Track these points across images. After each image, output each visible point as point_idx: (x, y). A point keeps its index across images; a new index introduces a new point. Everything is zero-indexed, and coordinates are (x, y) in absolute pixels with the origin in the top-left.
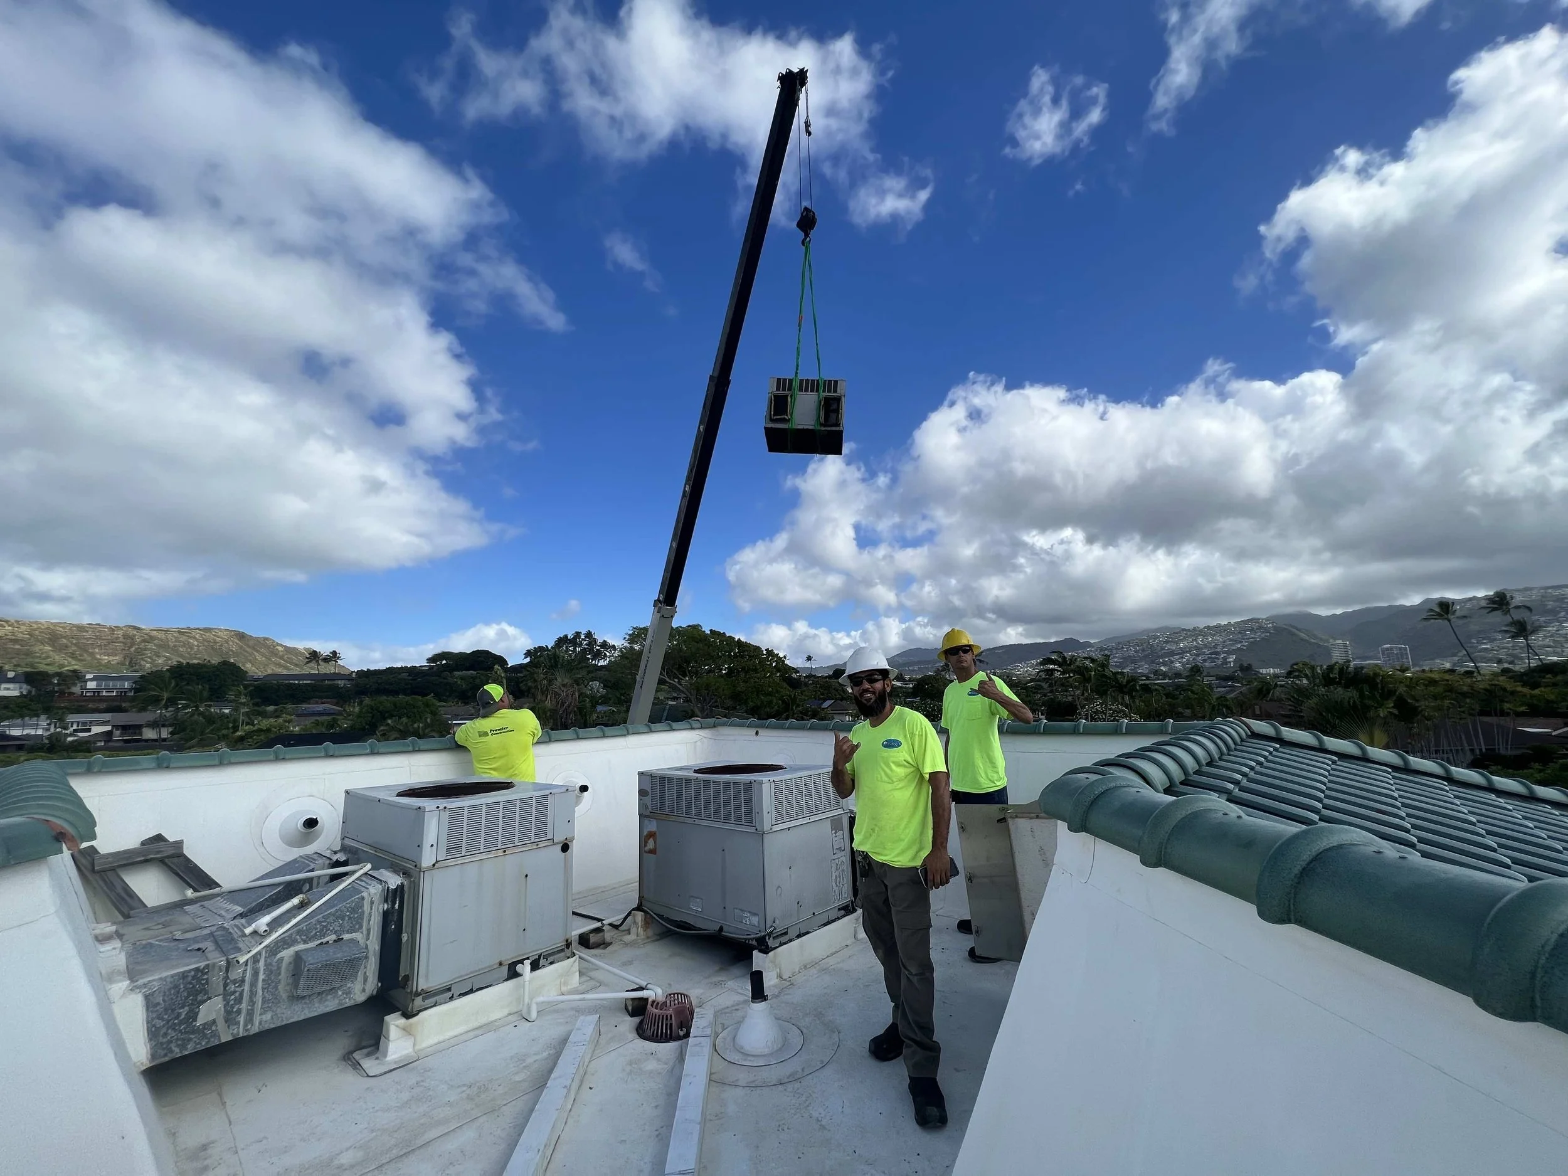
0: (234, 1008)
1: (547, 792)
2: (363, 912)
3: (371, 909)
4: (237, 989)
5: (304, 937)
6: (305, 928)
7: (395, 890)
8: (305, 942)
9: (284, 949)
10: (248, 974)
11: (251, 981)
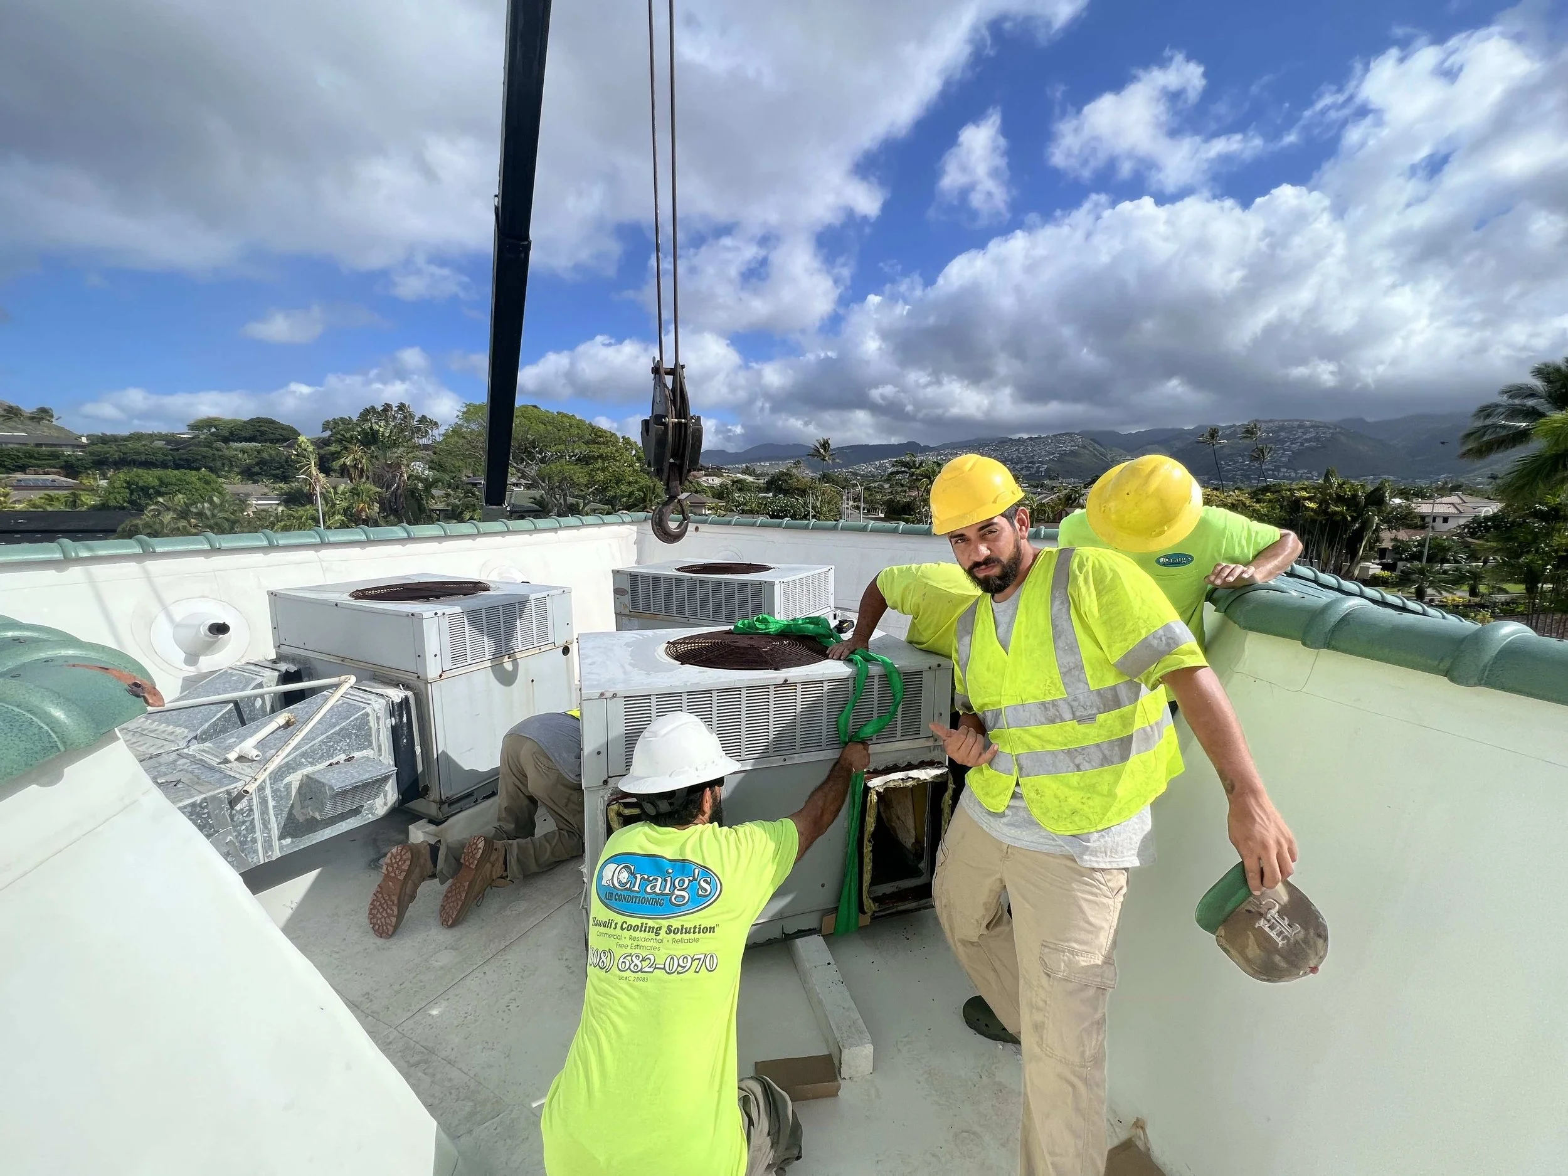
0: (247, 837)
1: (545, 594)
2: (370, 728)
3: (378, 725)
4: (247, 819)
5: (310, 760)
6: (309, 751)
7: (401, 703)
8: (312, 764)
9: (290, 773)
10: (255, 803)
11: (261, 809)
